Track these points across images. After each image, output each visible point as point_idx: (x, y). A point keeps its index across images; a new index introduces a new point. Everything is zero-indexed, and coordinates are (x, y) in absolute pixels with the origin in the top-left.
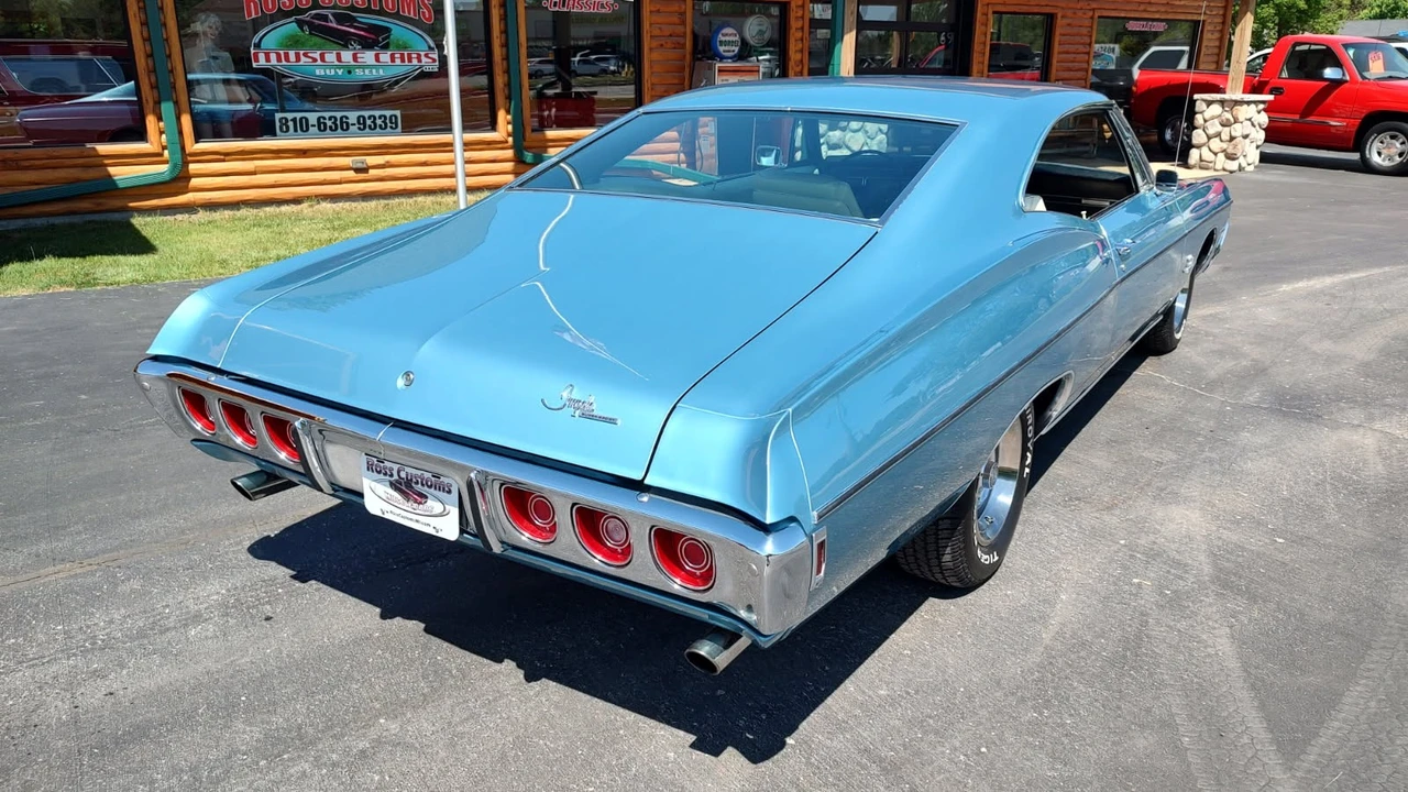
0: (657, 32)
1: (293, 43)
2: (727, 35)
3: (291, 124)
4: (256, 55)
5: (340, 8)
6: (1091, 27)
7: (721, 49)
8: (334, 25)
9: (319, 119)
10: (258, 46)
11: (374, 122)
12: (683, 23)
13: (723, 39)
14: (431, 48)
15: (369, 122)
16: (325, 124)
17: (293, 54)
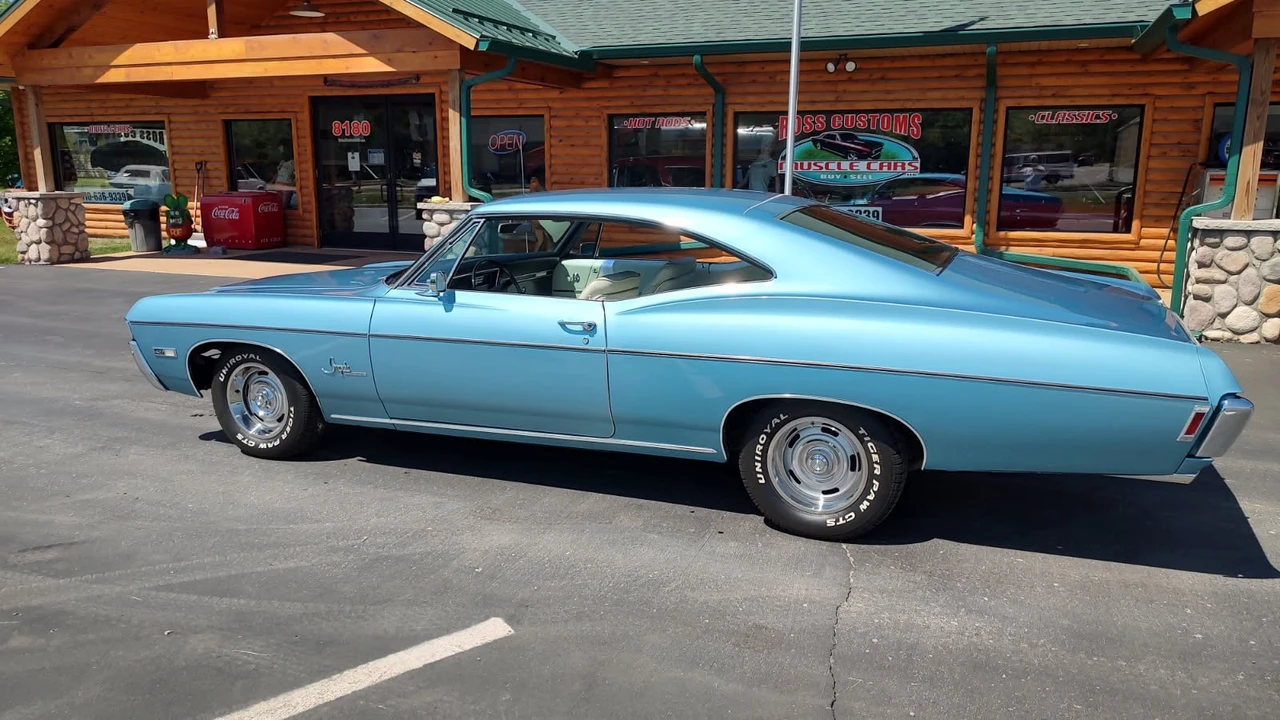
1: (807, 156)
8: (840, 142)
10: (784, 158)
14: (914, 158)
17: (806, 164)
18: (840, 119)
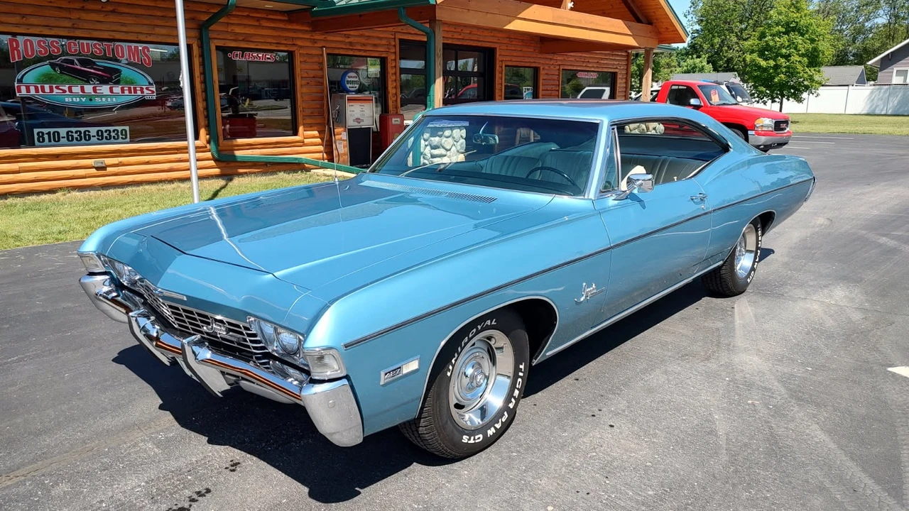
0: (306, 75)
1: (48, 79)
2: (351, 77)
3: (46, 137)
4: (19, 87)
5: (83, 55)
6: (559, 75)
7: (348, 86)
8: (79, 67)
9: (68, 133)
10: (20, 81)
11: (109, 134)
12: (322, 69)
13: (349, 79)
14: (150, 84)
15: (105, 135)
16: (72, 136)
17: (47, 87)
18: (75, 45)
